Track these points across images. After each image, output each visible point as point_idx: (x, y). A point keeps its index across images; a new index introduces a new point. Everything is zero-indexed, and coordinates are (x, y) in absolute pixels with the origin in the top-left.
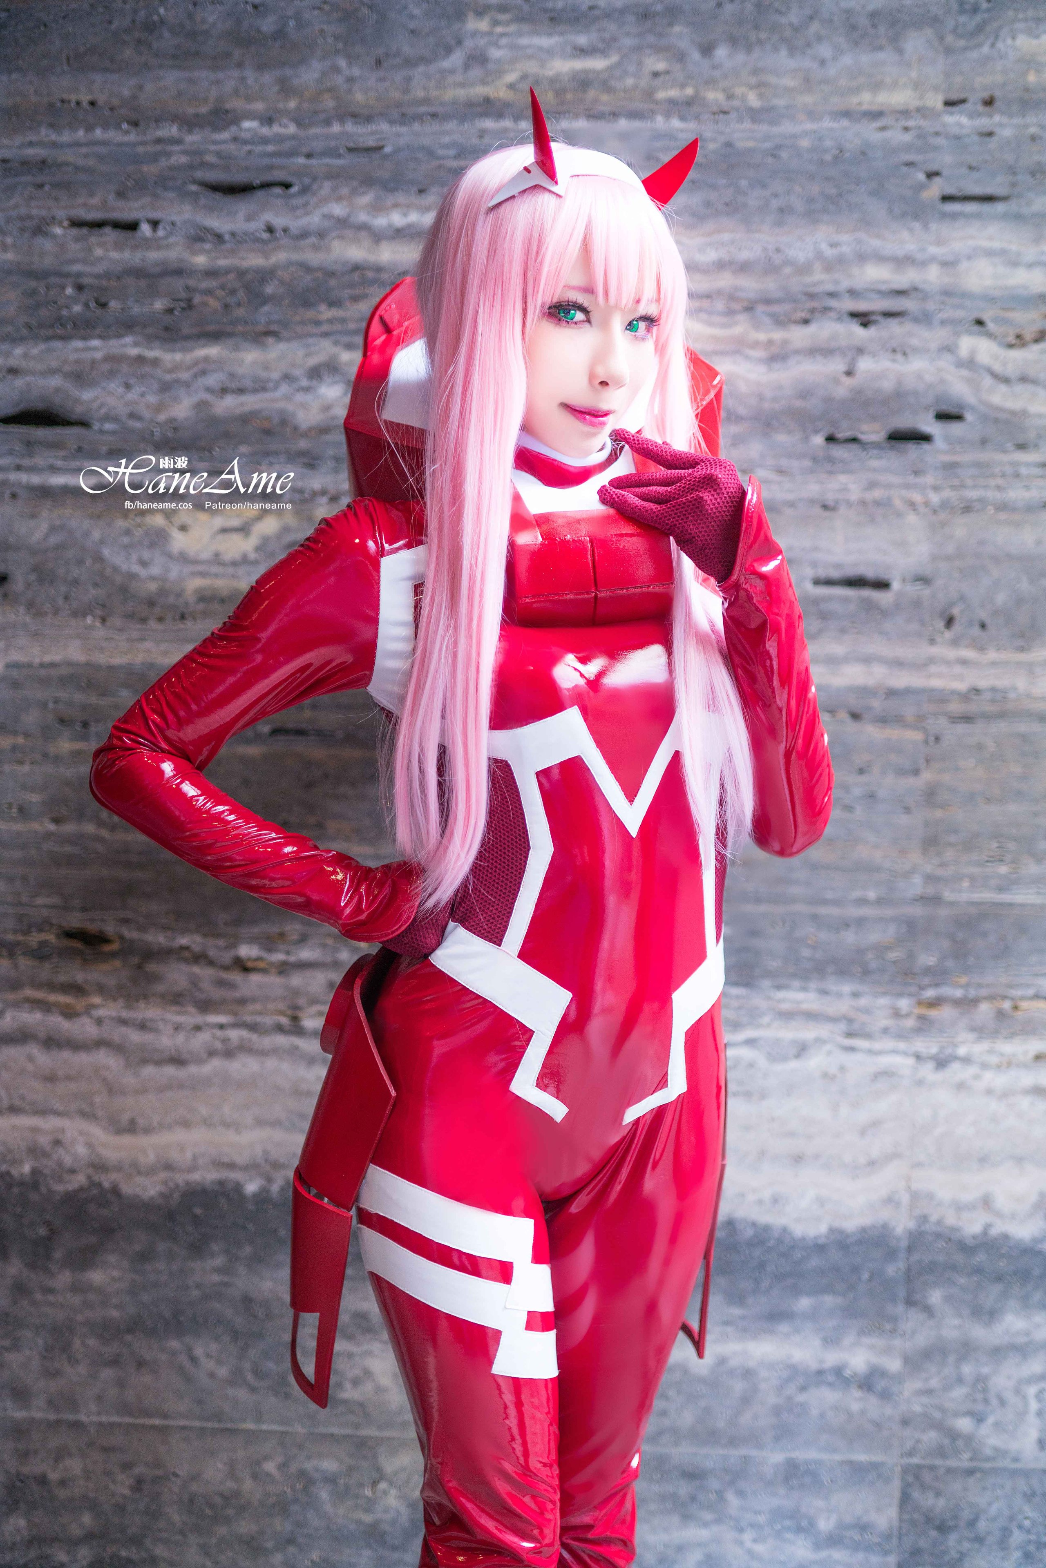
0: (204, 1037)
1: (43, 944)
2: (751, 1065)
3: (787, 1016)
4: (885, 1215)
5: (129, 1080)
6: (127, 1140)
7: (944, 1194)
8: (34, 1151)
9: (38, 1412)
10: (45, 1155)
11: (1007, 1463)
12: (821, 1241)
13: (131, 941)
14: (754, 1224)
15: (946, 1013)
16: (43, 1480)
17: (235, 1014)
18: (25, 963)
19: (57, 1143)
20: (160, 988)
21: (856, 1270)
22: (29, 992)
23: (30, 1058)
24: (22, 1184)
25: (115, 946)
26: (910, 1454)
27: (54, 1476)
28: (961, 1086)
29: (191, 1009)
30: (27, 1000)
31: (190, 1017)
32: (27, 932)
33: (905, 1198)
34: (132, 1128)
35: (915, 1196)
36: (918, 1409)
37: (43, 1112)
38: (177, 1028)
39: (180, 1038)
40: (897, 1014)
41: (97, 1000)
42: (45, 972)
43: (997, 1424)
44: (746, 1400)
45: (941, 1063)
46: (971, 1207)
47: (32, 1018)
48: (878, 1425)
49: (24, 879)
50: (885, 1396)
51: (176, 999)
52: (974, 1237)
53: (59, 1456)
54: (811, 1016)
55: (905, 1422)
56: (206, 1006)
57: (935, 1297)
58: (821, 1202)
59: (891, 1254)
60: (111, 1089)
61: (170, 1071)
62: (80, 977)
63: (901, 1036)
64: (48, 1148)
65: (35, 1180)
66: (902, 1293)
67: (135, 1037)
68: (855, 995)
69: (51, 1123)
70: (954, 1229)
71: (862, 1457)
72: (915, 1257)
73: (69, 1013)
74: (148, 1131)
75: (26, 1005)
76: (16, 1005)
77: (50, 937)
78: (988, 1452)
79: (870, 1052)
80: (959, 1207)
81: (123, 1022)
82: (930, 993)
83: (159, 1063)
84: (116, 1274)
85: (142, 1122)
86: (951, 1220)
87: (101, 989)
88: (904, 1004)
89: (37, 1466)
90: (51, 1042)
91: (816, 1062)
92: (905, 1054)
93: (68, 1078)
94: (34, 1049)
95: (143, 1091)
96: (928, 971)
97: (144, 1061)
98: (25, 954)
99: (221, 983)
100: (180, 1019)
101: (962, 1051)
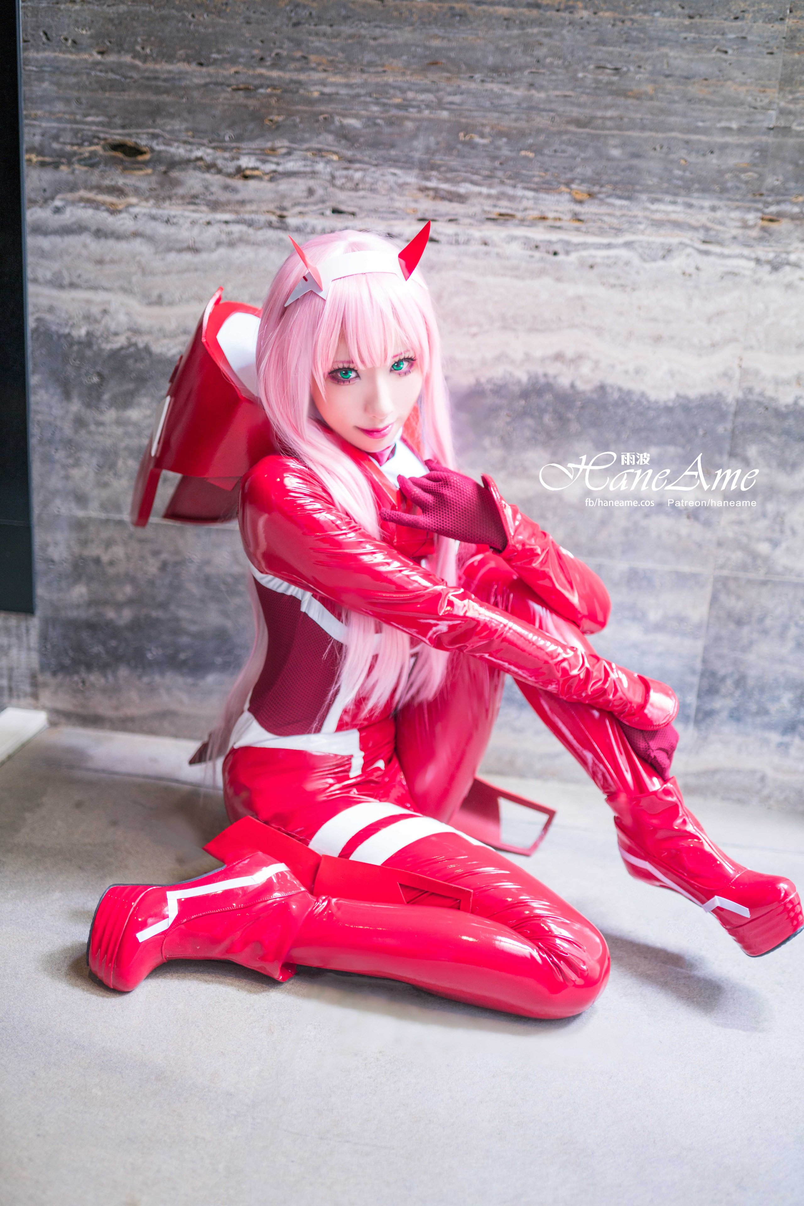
0: (214, 230)
1: (93, 154)
2: (627, 263)
3: (658, 224)
4: (721, 386)
5: (157, 264)
6: (156, 310)
7: (767, 372)
8: (88, 318)
9: (94, 512)
10: (96, 321)
11: (793, 578)
12: (670, 404)
13: (160, 152)
14: (620, 389)
15: (784, 225)
16: (97, 561)
17: (237, 212)
18: (79, 169)
19: (105, 312)
20: (181, 191)
21: (694, 427)
22: (83, 193)
23: (85, 246)
24: (80, 343)
25: (147, 157)
26: (722, 567)
27: (105, 558)
28: (789, 286)
29: (204, 208)
30: (81, 200)
31: (203, 214)
32: (80, 145)
33: (737, 374)
34: (159, 301)
35: (745, 372)
36: (730, 534)
37: (94, 288)
38: (194, 223)
39: (196, 230)
40: (745, 226)
41: (133, 200)
42: (95, 177)
43: (788, 549)
44: (603, 523)
45: (775, 267)
46: (788, 383)
47: (86, 214)
48: (700, 546)
49: (78, 101)
50: (707, 524)
51: (193, 200)
52: (787, 406)
53: (109, 544)
54: (677, 225)
55: (720, 544)
56: (215, 206)
57: (752, 451)
58: (672, 374)
59: (722, 417)
60: (144, 271)
61: (188, 257)
62: (121, 181)
63: (746, 245)
64: (99, 317)
65: (89, 341)
66: (727, 447)
67: (162, 230)
68: (713, 209)
69: (100, 297)
70: (772, 399)
71: (686, 568)
72: (740, 419)
73: (113, 211)
74: (171, 304)
75: (82, 204)
76: (73, 203)
77: (98, 148)
78: (779, 568)
79: (722, 256)
80: (777, 382)
81: (153, 218)
82: (773, 209)
83: (180, 251)
84: (148, 412)
85: (166, 297)
86: (770, 392)
87: (137, 191)
88: (752, 217)
89: (94, 551)
90: (100, 233)
91: (678, 262)
92: (748, 258)
93: (112, 261)
94: (86, 238)
95: (167, 273)
96: (772, 190)
97: (169, 250)
98: (80, 161)
99: (226, 188)
100: (196, 216)
101: (793, 258)
